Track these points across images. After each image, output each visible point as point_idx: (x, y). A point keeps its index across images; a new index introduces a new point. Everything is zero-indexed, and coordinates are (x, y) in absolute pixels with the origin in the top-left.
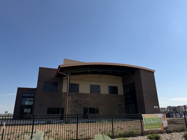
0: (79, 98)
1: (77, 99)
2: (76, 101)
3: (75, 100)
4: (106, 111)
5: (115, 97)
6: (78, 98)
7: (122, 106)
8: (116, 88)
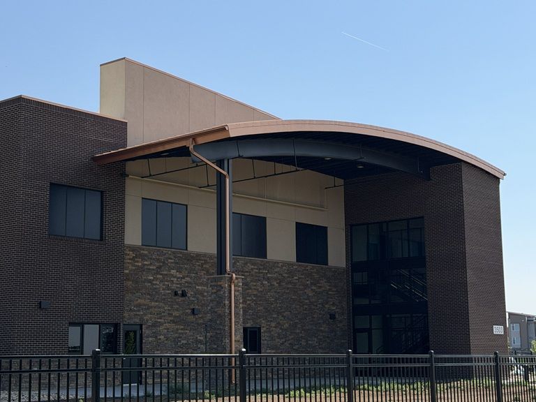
0: (188, 279)
1: (183, 280)
2: (180, 292)
3: (174, 287)
4: (287, 344)
5: (316, 276)
6: (183, 278)
7: (341, 322)
8: (322, 231)
